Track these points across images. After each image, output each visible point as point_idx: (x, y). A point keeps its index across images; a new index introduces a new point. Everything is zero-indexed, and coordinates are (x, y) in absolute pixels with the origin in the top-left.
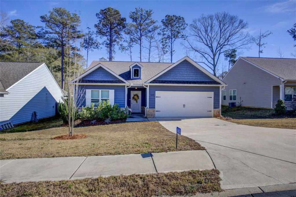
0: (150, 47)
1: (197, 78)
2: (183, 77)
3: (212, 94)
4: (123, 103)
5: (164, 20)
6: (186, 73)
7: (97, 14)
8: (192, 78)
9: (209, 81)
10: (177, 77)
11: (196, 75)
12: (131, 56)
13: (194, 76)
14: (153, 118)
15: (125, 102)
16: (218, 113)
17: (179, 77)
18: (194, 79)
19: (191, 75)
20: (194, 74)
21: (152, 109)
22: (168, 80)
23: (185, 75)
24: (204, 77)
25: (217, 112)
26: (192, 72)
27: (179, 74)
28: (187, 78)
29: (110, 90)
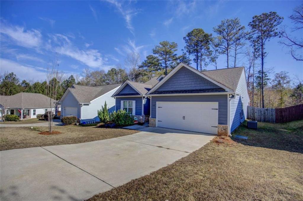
0: (236, 55)
1: (196, 85)
2: (181, 86)
3: (216, 105)
4: (140, 112)
5: (251, 23)
6: (185, 81)
7: (184, 38)
8: (191, 85)
9: (212, 87)
10: (175, 87)
11: (195, 83)
12: (216, 67)
13: (193, 83)
14: (154, 127)
15: (142, 111)
16: (224, 131)
17: (178, 86)
18: (193, 87)
19: (189, 83)
20: (193, 82)
21: (153, 119)
22: (167, 90)
23: (183, 84)
24: (204, 83)
25: (222, 130)
26: (191, 79)
27: (177, 83)
28: (185, 86)
29: (133, 101)
